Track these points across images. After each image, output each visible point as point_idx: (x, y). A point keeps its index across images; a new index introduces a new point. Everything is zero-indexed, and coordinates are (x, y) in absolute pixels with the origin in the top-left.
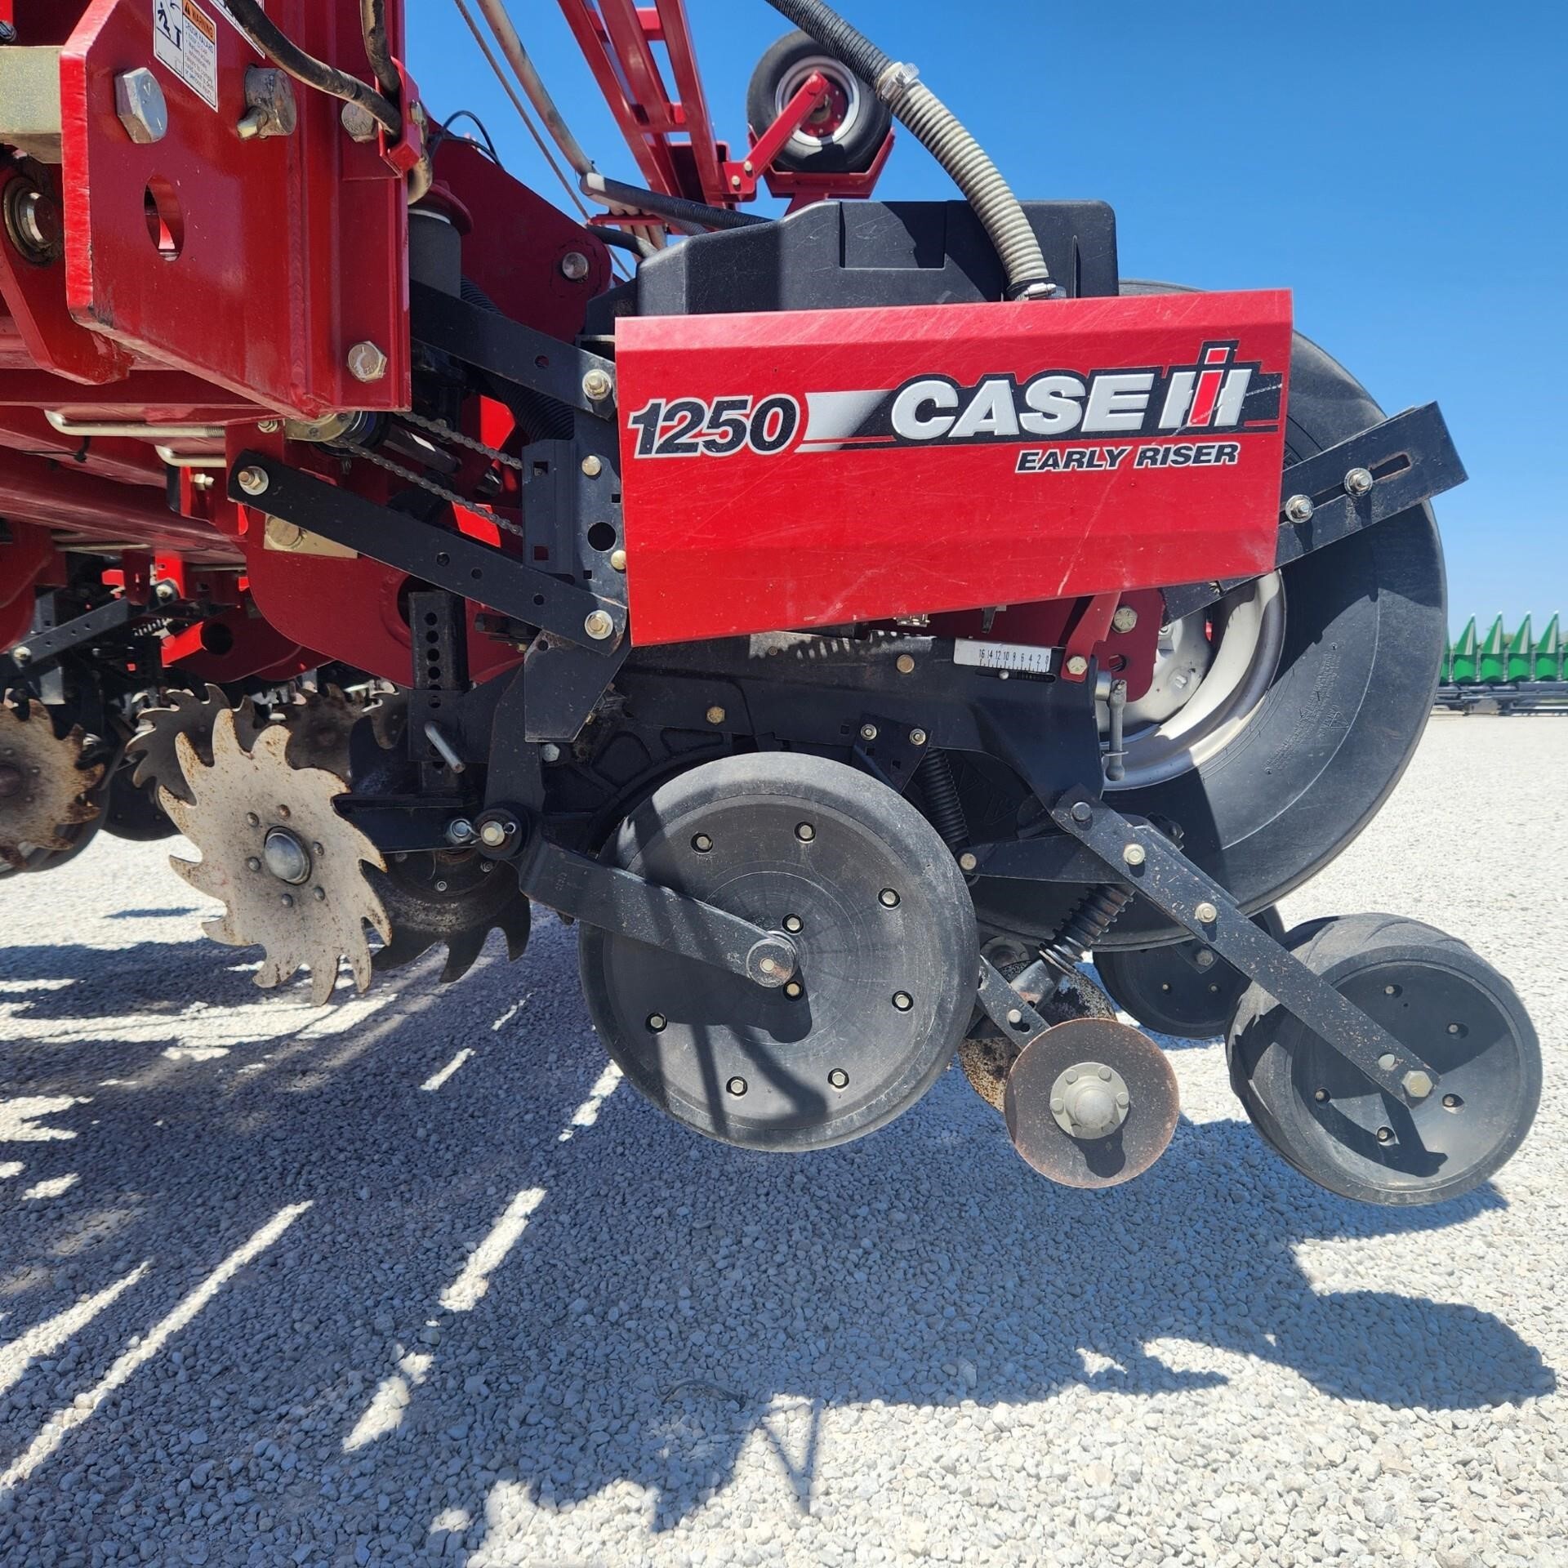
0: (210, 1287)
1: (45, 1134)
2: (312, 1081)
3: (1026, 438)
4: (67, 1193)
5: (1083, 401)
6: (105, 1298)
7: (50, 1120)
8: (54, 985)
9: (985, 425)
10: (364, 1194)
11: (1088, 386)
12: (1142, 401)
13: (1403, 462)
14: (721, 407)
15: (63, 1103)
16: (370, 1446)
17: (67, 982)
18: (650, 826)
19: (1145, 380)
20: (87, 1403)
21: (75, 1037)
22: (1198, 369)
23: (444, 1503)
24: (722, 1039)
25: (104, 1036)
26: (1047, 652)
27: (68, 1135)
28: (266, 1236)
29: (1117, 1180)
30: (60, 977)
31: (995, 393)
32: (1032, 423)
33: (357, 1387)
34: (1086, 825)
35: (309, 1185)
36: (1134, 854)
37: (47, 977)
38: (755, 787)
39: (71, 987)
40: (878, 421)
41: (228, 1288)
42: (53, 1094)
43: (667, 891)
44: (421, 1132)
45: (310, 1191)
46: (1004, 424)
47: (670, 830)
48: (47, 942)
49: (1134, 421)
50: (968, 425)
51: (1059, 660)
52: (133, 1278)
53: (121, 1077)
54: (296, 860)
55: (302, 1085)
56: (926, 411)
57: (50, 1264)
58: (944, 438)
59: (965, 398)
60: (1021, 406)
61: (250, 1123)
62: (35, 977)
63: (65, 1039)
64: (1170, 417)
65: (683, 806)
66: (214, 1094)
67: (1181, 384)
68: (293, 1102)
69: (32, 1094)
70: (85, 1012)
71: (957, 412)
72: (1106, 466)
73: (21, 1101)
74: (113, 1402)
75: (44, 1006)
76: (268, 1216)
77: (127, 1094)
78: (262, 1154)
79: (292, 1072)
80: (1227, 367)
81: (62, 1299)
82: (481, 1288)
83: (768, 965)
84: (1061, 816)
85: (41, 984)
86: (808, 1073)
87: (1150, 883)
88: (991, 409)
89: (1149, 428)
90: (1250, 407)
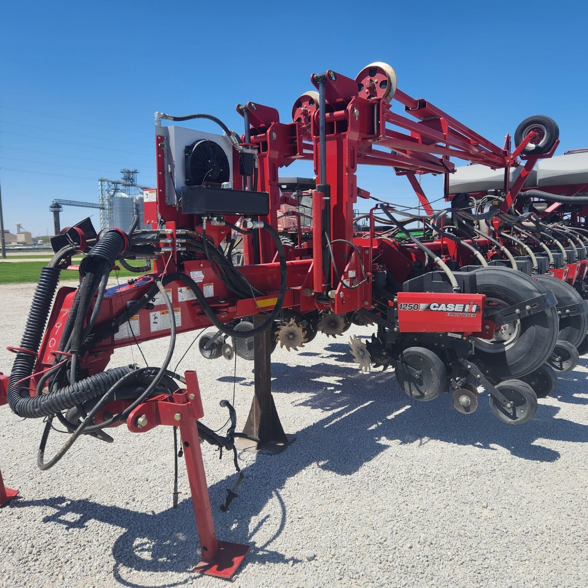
0: (356, 409)
1: (338, 384)
2: (382, 381)
3: (447, 311)
4: (340, 393)
5: (455, 307)
6: (343, 408)
7: (339, 381)
8: (343, 354)
9: (442, 309)
10: (382, 401)
11: (455, 305)
12: (462, 308)
13: (536, 305)
14: (410, 305)
15: (341, 379)
16: (370, 430)
17: (345, 354)
18: (402, 355)
19: (463, 305)
20: (339, 419)
21: (345, 366)
22: (470, 304)
23: (377, 437)
24: (412, 384)
25: (350, 367)
26: (461, 336)
27: (341, 384)
28: (366, 404)
29: (469, 413)
30: (344, 352)
31: (443, 305)
32: (448, 309)
33: (371, 424)
34: (463, 362)
35: (375, 398)
36: (469, 367)
37: (342, 352)
38: (415, 352)
39: (345, 355)
40: (428, 308)
41: (359, 410)
42: (340, 377)
43: (404, 364)
44: (396, 393)
45: (375, 399)
46: (444, 309)
47: (405, 356)
48: (343, 343)
49: (462, 310)
50: (440, 309)
51: (462, 337)
52: (347, 406)
53: (351, 375)
54: (363, 353)
55: (380, 382)
56: (435, 307)
57: (336, 402)
58: (437, 310)
59: (440, 305)
60: (447, 307)
61: (369, 387)
62: (339, 352)
63: (343, 366)
64: (466, 310)
65: (406, 353)
66: (365, 381)
67: (467, 306)
68: (378, 384)
69: (337, 376)
70: (347, 361)
71: (439, 307)
72: (458, 316)
73: (335, 377)
74: (342, 419)
75: (340, 359)
76: (367, 402)
77: (351, 378)
78: (370, 392)
79: (379, 379)
80: (474, 304)
81: (338, 407)
82: (394, 417)
83: (417, 376)
84: (460, 360)
85: (340, 353)
86: (423, 391)
87: (471, 371)
88: (443, 307)
89: (464, 311)
90: (477, 310)
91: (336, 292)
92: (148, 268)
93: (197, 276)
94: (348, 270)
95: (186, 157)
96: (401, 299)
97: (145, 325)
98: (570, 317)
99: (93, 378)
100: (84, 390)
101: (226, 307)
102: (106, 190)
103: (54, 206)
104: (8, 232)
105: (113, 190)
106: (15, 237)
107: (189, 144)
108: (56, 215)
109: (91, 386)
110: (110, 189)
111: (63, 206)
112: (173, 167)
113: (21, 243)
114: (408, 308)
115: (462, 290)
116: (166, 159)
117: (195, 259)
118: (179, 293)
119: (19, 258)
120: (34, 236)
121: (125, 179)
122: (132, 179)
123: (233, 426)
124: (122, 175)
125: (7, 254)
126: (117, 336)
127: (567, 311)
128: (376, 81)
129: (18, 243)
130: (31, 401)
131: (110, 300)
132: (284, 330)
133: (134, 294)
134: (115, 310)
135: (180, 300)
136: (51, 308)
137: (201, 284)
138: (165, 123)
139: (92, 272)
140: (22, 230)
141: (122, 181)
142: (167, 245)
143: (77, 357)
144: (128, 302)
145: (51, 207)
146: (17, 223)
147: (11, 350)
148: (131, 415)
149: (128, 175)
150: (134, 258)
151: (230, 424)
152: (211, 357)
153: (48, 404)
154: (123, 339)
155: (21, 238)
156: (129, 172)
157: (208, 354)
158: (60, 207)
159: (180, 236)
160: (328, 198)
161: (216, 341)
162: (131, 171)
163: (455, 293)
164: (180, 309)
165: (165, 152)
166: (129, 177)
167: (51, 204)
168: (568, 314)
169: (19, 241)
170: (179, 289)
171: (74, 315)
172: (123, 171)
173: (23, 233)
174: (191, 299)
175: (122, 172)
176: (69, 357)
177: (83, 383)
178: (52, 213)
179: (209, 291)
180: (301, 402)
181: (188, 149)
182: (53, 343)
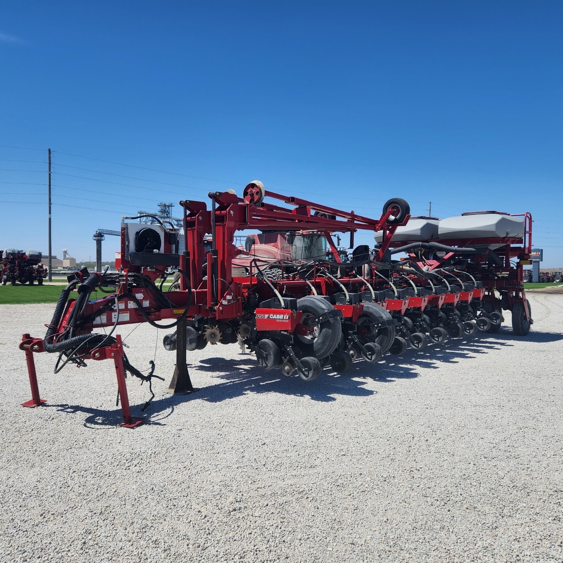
11: (280, 316)
13: (324, 317)
14: (261, 315)
16: (245, 388)
19: (283, 316)
22: (286, 315)
23: (246, 391)
26: (287, 333)
28: (255, 378)
33: (248, 386)
38: (265, 342)
40: (269, 317)
41: (248, 380)
43: (259, 348)
45: (263, 376)
46: (276, 318)
47: (260, 344)
50: (273, 318)
52: (242, 379)
56: (271, 316)
65: (261, 342)
72: (282, 321)
74: (234, 384)
80: (288, 315)
81: (236, 379)
83: (265, 355)
86: (267, 363)
87: (289, 352)
88: (275, 317)
89: (283, 319)
90: (289, 318)
91: (218, 307)
92: (114, 291)
93: (139, 296)
94: (227, 295)
95: (136, 237)
96: (258, 312)
97: (109, 319)
98: (381, 329)
99: (79, 337)
100: (74, 341)
101: (154, 312)
102: (144, 222)
103: (97, 235)
104: (55, 258)
105: (150, 222)
106: (61, 262)
107: (138, 231)
108: (99, 244)
109: (77, 340)
110: (147, 221)
111: (105, 235)
112: (129, 242)
113: (66, 268)
114: (260, 317)
115: (286, 308)
116: (126, 238)
117: (140, 287)
118: (129, 304)
119: (63, 282)
120: (78, 262)
121: (161, 212)
122: (168, 212)
123: (152, 372)
124: (159, 208)
125: (53, 278)
126: (95, 323)
127: (380, 325)
128: (254, 191)
129: (64, 268)
130: (53, 345)
131: (92, 305)
132: (209, 331)
133: (104, 303)
134: (94, 311)
135: (129, 307)
136: (65, 308)
137: (142, 300)
138: (126, 221)
139: (83, 292)
140: (67, 256)
141: (159, 214)
142: (123, 280)
143: (73, 329)
144: (101, 307)
145: (95, 236)
146: (64, 250)
147: (46, 325)
148: (93, 352)
149: (164, 208)
150: (107, 286)
151: (150, 370)
152: (170, 349)
153: (59, 346)
154: (97, 324)
155: (67, 264)
156: (165, 206)
157: (168, 347)
158: (102, 236)
159: (130, 276)
160: (216, 257)
161: (172, 339)
162: (167, 205)
163: (282, 309)
164: (129, 312)
165: (126, 235)
166: (165, 210)
167: (95, 233)
168: (380, 326)
169: (64, 266)
170: (129, 302)
171: (74, 311)
172: (160, 204)
173: (68, 259)
174: (135, 307)
175: (160, 206)
176: (70, 328)
177: (74, 338)
178: (95, 241)
179: (146, 304)
180: (217, 376)
181: (137, 233)
182: (64, 324)
